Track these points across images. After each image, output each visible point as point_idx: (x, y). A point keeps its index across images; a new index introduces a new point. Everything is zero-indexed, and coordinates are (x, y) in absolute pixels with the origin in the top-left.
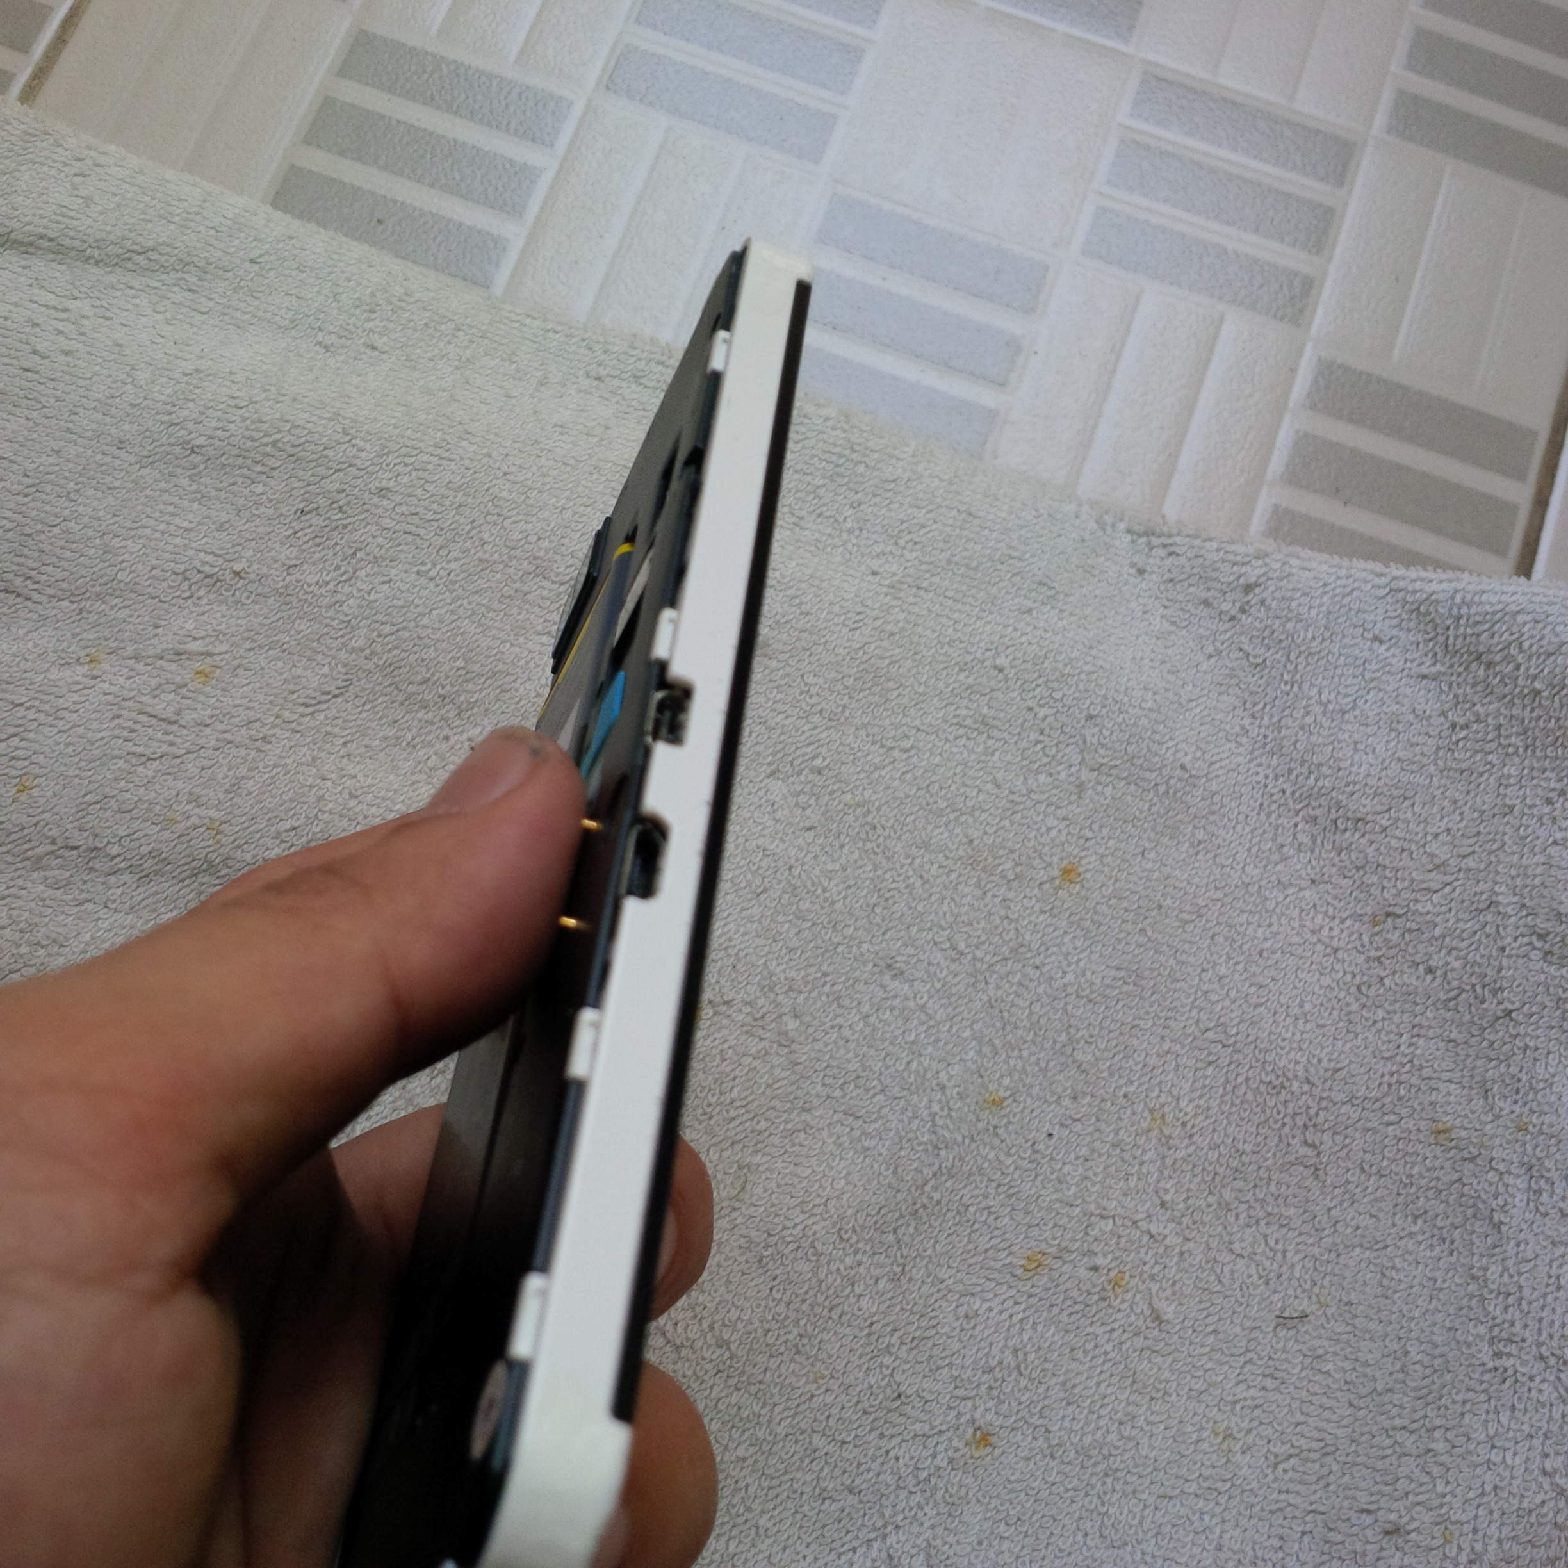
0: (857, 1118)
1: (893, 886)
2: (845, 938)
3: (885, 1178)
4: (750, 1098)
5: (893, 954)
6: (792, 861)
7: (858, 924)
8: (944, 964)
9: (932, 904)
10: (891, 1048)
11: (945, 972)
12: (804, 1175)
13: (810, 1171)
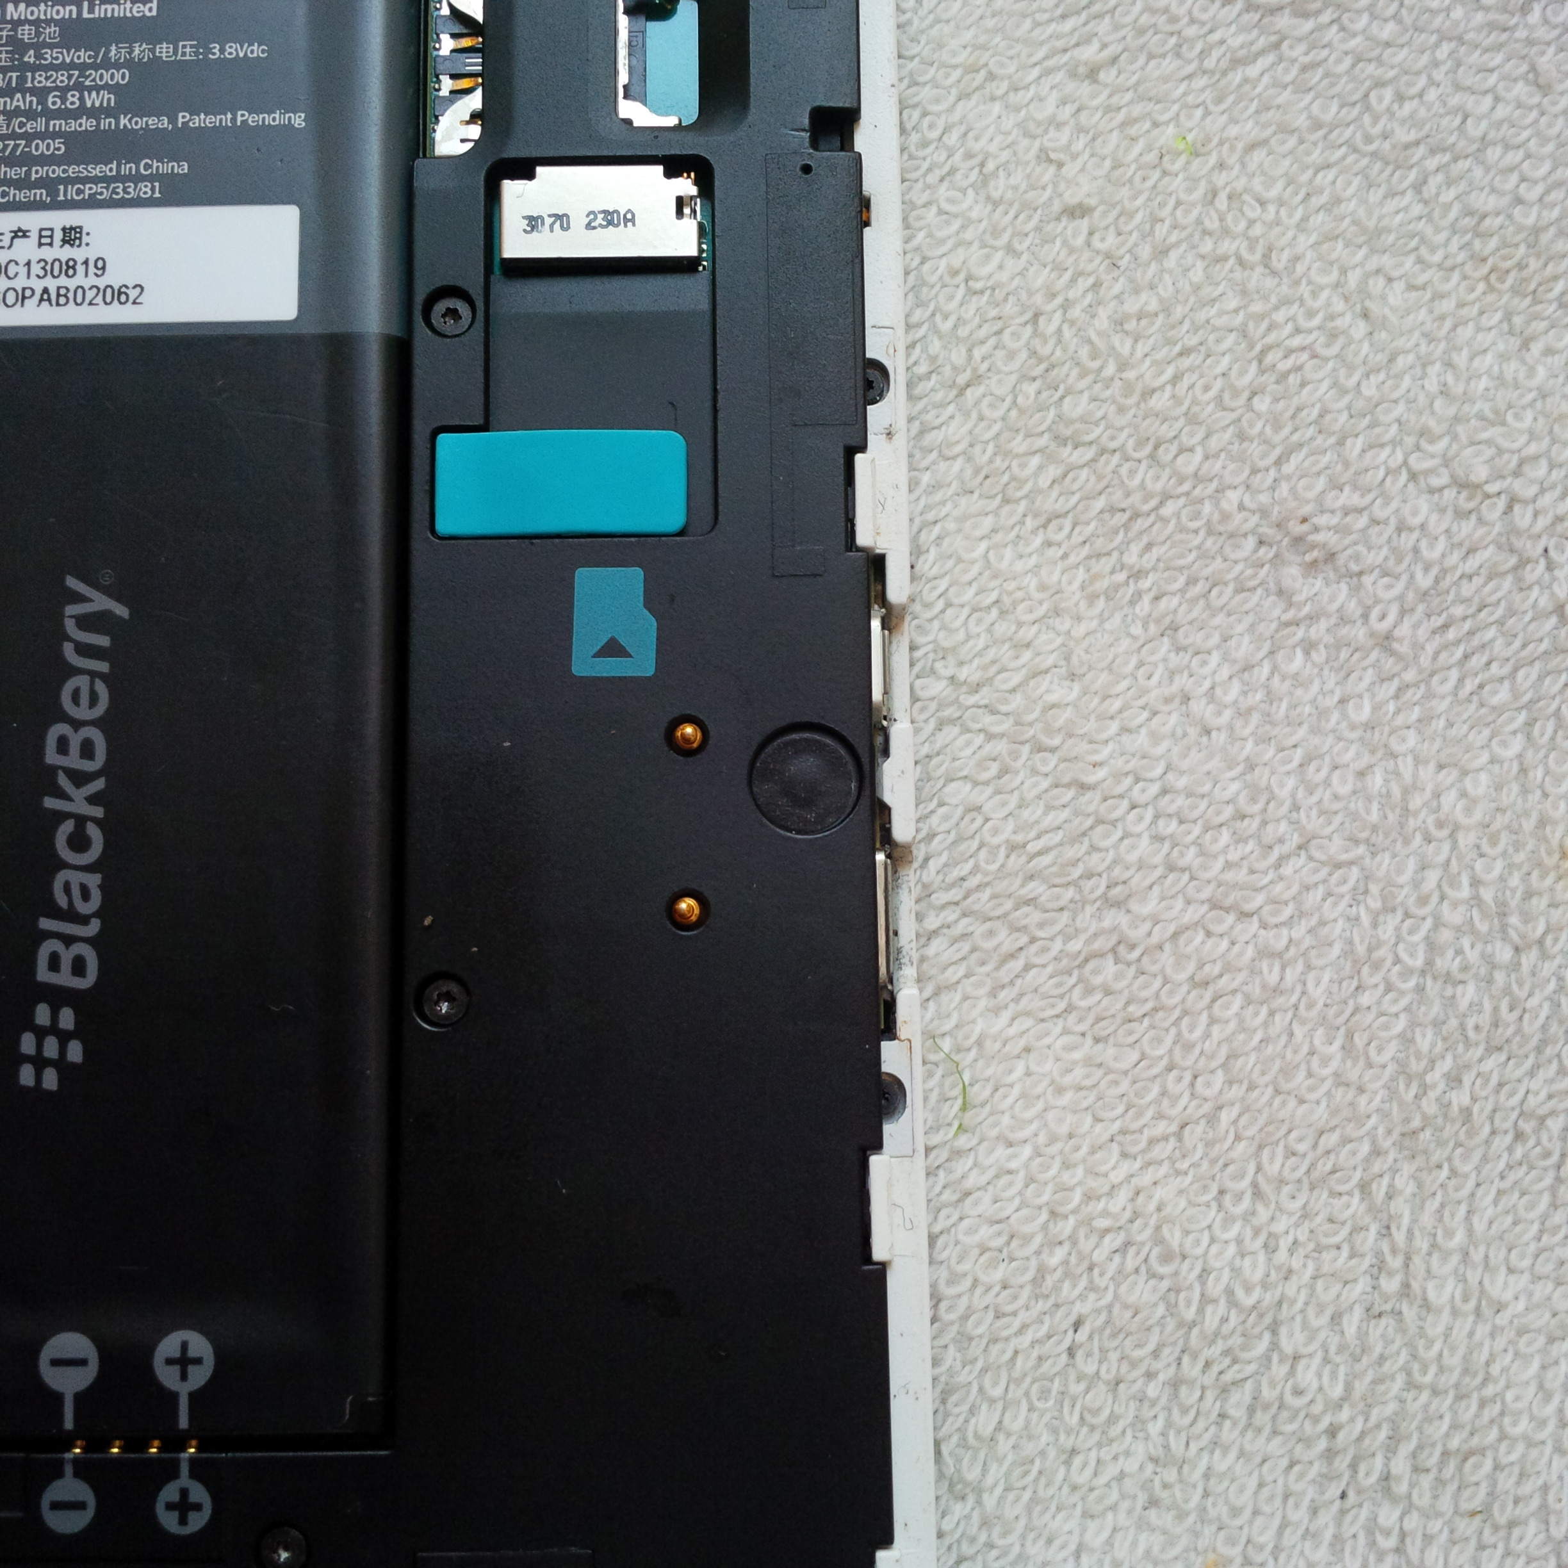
0: (1245, 915)
1: (1296, 342)
2: (1181, 481)
3: (1325, 1061)
4: (973, 882)
5: (1307, 509)
6: (1038, 299)
7: (1214, 443)
8: (1437, 524)
9: (1399, 376)
10: (1316, 740)
11: (1441, 545)
12: (1124, 1065)
13: (1135, 1056)
